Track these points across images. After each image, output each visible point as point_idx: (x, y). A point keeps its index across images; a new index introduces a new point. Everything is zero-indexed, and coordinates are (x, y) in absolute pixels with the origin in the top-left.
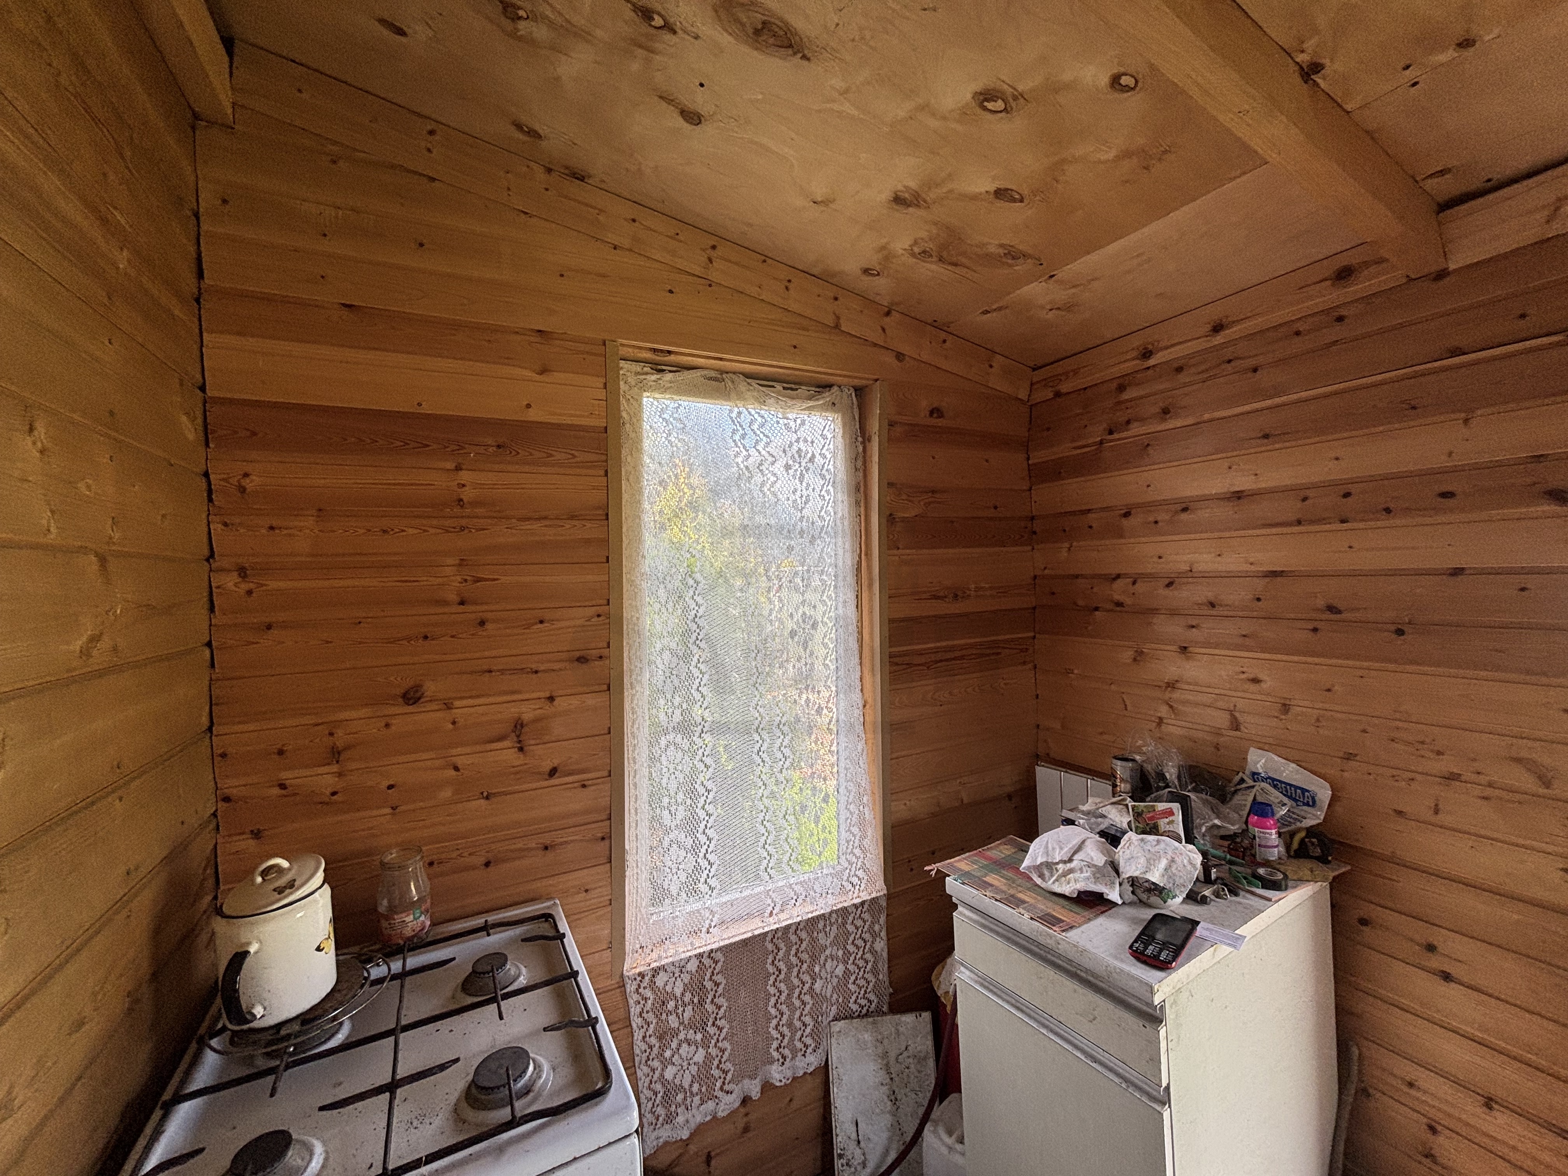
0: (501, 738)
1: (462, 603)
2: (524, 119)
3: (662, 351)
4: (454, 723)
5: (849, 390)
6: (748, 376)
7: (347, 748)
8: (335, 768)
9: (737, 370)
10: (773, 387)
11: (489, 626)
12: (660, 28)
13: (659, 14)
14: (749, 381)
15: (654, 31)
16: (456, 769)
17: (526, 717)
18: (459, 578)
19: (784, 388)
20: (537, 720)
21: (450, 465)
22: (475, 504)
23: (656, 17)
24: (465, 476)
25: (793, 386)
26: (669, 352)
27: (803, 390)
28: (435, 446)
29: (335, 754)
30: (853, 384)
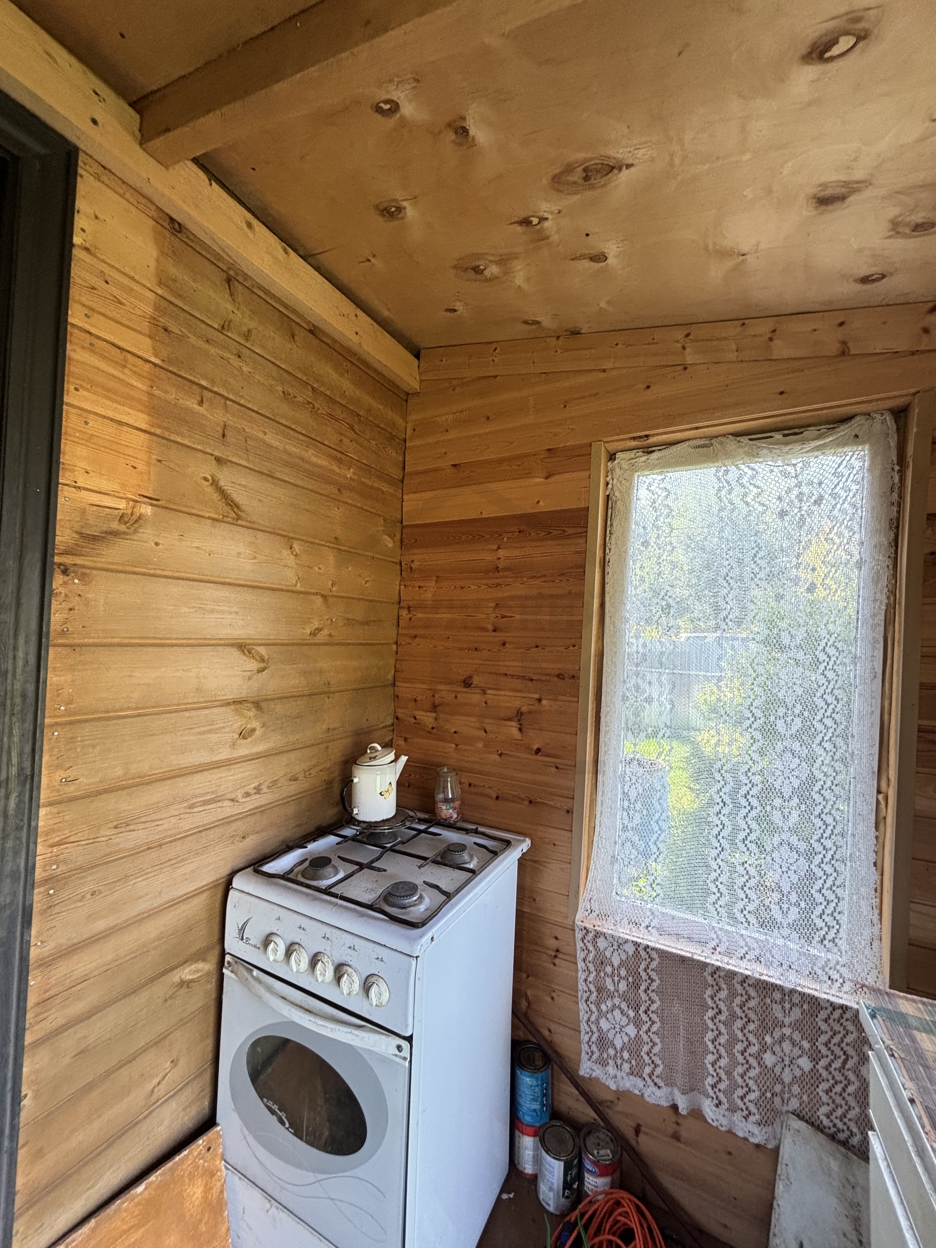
0: (509, 719)
1: (494, 631)
2: (526, 318)
3: (640, 437)
4: (486, 703)
5: (882, 414)
6: (737, 435)
7: (440, 705)
8: (434, 715)
9: (725, 432)
10: (771, 437)
11: (507, 645)
12: (539, 223)
13: (533, 216)
14: (739, 439)
15: (538, 227)
16: (486, 732)
17: (524, 709)
18: (494, 615)
19: (785, 435)
20: (530, 712)
21: (495, 547)
22: (505, 569)
23: (532, 219)
24: (502, 553)
25: (797, 430)
26: (647, 436)
27: (811, 432)
28: (487, 536)
29: (434, 708)
30: (886, 406)
